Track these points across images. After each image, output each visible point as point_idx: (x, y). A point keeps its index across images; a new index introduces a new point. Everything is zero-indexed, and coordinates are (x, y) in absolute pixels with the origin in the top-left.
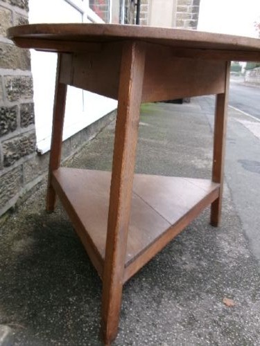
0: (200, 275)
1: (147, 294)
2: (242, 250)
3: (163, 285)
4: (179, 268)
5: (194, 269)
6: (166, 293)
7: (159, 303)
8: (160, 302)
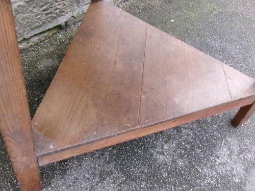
0: (165, 175)
1: (99, 165)
2: (239, 169)
3: (121, 164)
4: (152, 155)
5: (166, 164)
6: (116, 174)
7: (102, 180)
8: (104, 180)
